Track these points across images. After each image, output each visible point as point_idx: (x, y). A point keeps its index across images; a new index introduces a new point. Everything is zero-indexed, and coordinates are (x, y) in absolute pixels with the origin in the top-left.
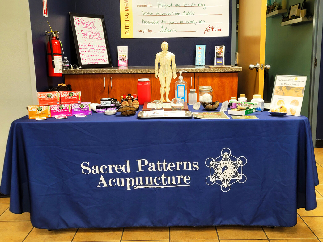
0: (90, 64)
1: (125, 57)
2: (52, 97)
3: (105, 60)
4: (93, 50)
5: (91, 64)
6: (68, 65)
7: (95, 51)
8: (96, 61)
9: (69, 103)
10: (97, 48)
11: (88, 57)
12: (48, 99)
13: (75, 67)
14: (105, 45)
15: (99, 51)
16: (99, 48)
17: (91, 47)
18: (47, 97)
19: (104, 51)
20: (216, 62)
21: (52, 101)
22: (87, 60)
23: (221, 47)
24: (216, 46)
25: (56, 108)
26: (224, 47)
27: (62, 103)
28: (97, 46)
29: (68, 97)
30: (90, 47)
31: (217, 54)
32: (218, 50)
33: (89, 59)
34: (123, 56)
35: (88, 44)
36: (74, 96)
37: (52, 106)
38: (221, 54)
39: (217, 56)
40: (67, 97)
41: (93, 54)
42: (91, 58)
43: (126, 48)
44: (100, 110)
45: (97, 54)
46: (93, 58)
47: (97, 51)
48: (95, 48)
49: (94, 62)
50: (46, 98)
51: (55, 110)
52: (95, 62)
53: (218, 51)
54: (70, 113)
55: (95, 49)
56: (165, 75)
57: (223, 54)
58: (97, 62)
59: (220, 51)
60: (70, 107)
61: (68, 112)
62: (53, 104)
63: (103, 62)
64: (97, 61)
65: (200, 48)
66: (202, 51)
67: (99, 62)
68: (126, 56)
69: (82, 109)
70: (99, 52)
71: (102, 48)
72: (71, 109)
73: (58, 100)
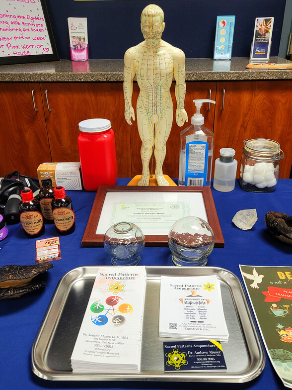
0: (13, 55)
1: (82, 40)
3: (45, 47)
4: (17, 26)
5: (16, 55)
7: (22, 27)
8: (26, 50)
10: (26, 21)
11: (7, 42)
14: (42, 15)
15: (29, 27)
16: (30, 21)
17: (13, 20)
19: (41, 28)
20: (254, 51)
22: (5, 47)
23: (266, 21)
24: (256, 19)
26: (273, 19)
28: (26, 18)
30: (10, 20)
31: (258, 35)
32: (259, 27)
33: (9, 45)
34: (80, 39)
35: (5, 13)
38: (266, 35)
39: (256, 40)
41: (18, 34)
42: (13, 42)
43: (83, 21)
45: (25, 34)
46: (19, 42)
47: (26, 27)
48: (20, 21)
49: (21, 52)
52: (24, 52)
53: (260, 29)
55: (21, 23)
56: (155, 116)
57: (269, 36)
58: (28, 52)
59: (263, 28)
63: (40, 52)
64: (28, 50)
65: (224, 23)
66: (229, 28)
67: (33, 52)
68: (84, 39)
70: (30, 30)
71: (36, 21)
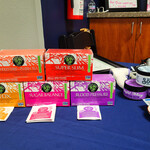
2: (25, 64)
6: (94, 7)
9: (65, 78)
12: (16, 69)
13: (101, 10)
18: (14, 63)
21: (25, 73)
25: (35, 90)
27: (48, 78)
29: (62, 64)
36: (76, 63)
37: (26, 84)
40: (60, 65)
44: (135, 94)
50: (11, 66)
51: (33, 93)
54: (66, 100)
60: (65, 86)
61: (62, 98)
62: (28, 80)
69: (94, 94)
72: (70, 92)
73: (40, 71)
